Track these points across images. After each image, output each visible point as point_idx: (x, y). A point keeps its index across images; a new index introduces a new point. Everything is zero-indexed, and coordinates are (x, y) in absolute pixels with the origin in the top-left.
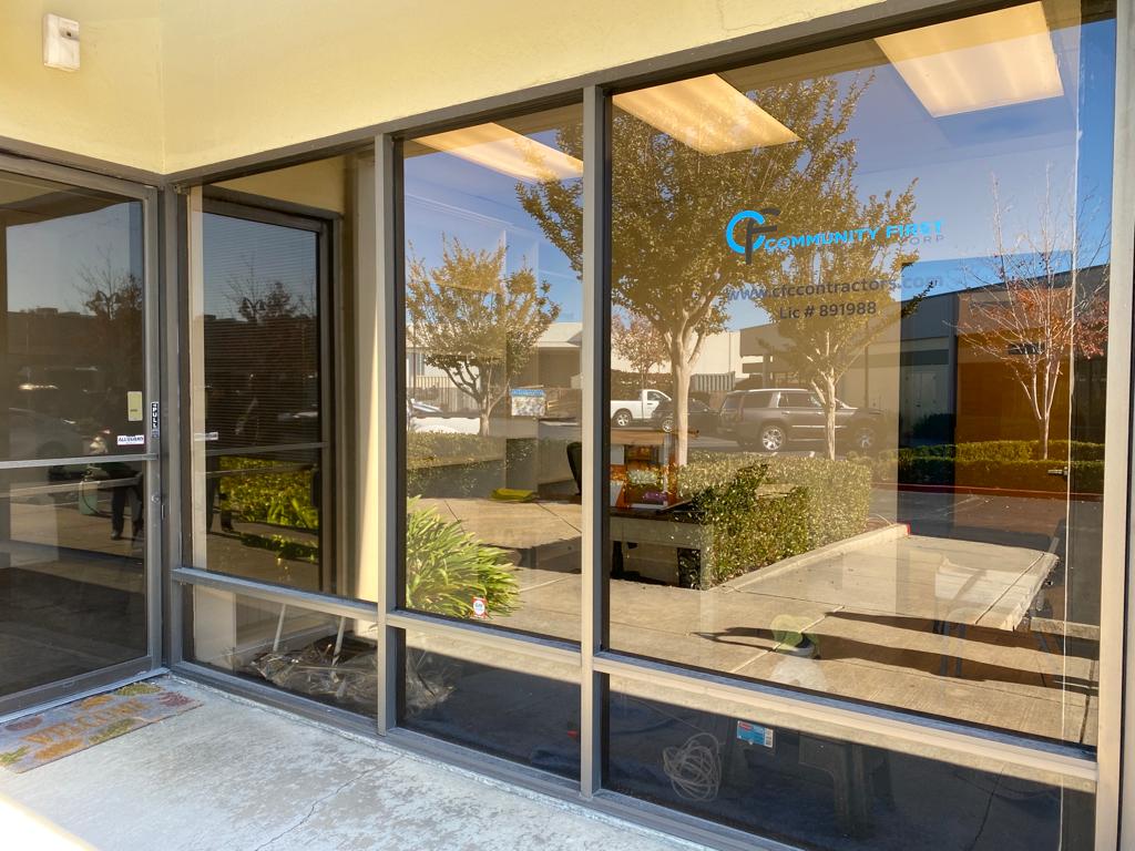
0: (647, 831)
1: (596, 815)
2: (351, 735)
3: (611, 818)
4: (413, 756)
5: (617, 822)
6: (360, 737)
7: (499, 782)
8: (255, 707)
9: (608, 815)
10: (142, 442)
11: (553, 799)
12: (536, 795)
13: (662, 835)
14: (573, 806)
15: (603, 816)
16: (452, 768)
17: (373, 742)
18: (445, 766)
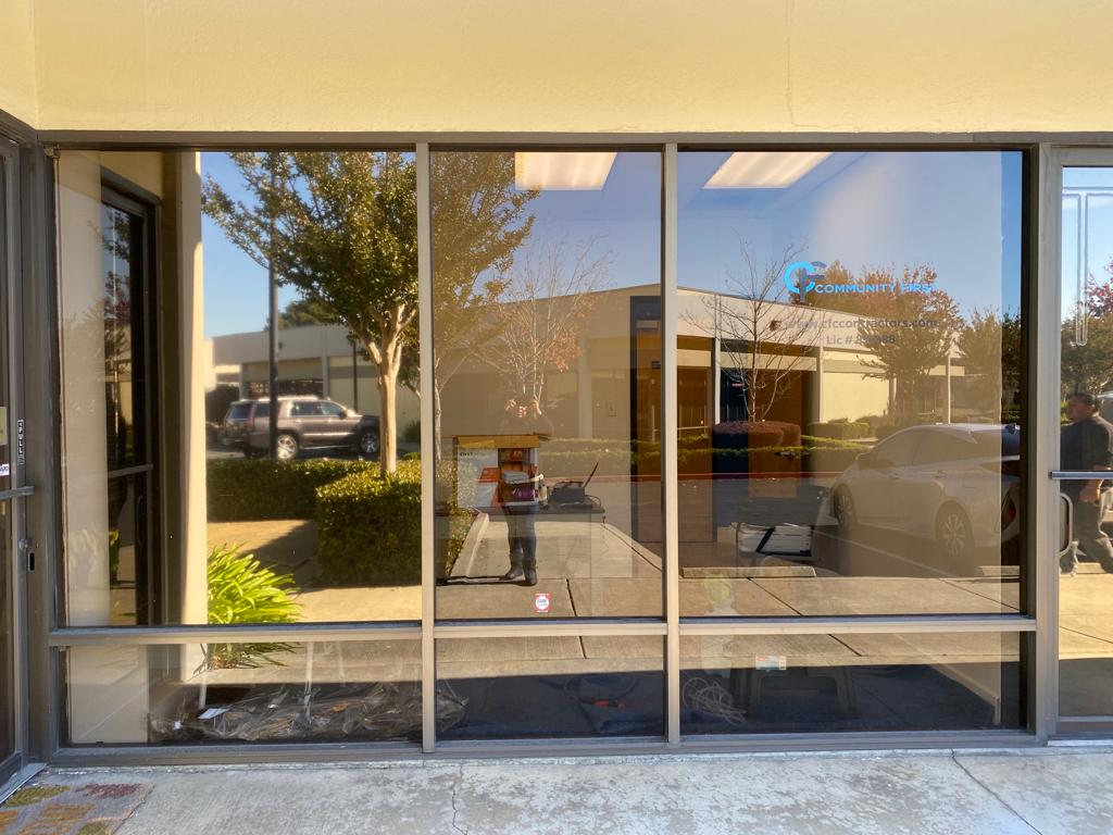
0: (736, 755)
1: (686, 757)
2: (386, 763)
3: (701, 756)
4: (475, 762)
5: (708, 756)
6: (399, 763)
7: (582, 758)
8: (227, 770)
9: (698, 753)
10: (7, 473)
11: (642, 757)
12: (624, 758)
13: (749, 755)
14: (662, 757)
15: (694, 756)
16: (525, 761)
17: (420, 762)
18: (516, 761)
